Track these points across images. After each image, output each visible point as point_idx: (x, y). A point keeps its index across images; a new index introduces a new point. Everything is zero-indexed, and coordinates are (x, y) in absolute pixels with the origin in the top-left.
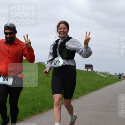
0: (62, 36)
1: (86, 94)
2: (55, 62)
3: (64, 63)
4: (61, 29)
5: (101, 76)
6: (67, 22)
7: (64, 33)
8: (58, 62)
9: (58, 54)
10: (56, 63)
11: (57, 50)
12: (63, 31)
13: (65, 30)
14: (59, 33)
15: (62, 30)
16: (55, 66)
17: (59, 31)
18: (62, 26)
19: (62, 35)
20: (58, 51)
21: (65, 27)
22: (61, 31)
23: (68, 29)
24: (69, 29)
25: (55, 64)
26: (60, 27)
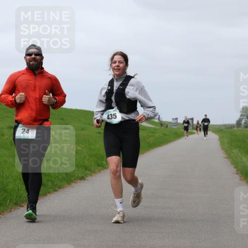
0: (117, 73)
2: (108, 115)
3: (122, 118)
4: (115, 62)
8: (115, 117)
9: (114, 104)
10: (110, 117)
11: (113, 98)
12: (118, 66)
14: (114, 69)
15: (117, 64)
16: (108, 121)
18: (117, 58)
19: (117, 71)
20: (114, 101)
21: (122, 59)
25: (108, 118)
26: (115, 60)
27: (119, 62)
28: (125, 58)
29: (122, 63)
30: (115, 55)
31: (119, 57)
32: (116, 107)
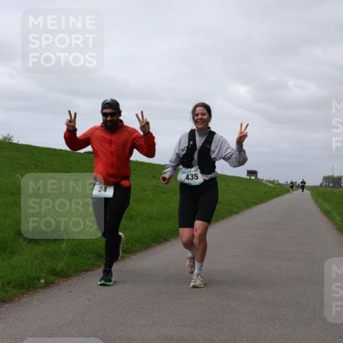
0: (200, 126)
1: (249, 207)
4: (197, 115)
5: (268, 185)
6: (207, 103)
7: (203, 122)
8: (196, 178)
9: (194, 163)
10: (190, 177)
11: (195, 155)
12: (201, 119)
13: (205, 117)
14: (196, 122)
15: (200, 117)
17: (196, 118)
18: (199, 110)
20: (195, 158)
21: (205, 111)
22: (197, 119)
23: (210, 116)
24: (212, 115)
25: (188, 179)
26: (197, 112)
27: (203, 114)
28: (207, 109)
29: (205, 115)
30: (197, 106)
31: (201, 108)
32: (197, 166)
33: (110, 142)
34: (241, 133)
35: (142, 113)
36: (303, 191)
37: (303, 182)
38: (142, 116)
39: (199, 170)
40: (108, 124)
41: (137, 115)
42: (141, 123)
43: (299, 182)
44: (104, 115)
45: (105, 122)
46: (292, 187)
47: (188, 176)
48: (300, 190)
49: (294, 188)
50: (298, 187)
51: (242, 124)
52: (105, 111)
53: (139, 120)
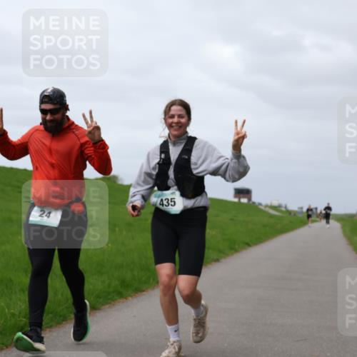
4: (172, 117)
7: (180, 126)
8: (173, 204)
9: (171, 183)
10: (165, 203)
11: (170, 173)
12: (177, 123)
13: (183, 121)
14: (170, 126)
17: (170, 120)
20: (172, 177)
25: (162, 205)
26: (172, 112)
27: (179, 116)
28: (186, 108)
30: (172, 104)
32: (176, 187)
33: (50, 151)
34: (238, 134)
35: (91, 113)
36: (328, 222)
37: (328, 208)
38: (91, 117)
39: (178, 193)
40: (48, 124)
41: (84, 116)
42: (88, 127)
43: (321, 208)
44: (43, 112)
45: (44, 122)
46: (309, 216)
47: (162, 200)
48: (324, 221)
49: (313, 218)
50: (319, 215)
51: (236, 122)
52: (44, 106)
53: (87, 123)
